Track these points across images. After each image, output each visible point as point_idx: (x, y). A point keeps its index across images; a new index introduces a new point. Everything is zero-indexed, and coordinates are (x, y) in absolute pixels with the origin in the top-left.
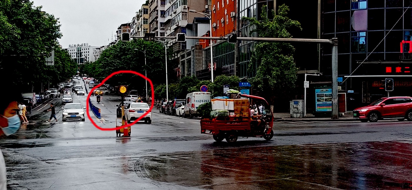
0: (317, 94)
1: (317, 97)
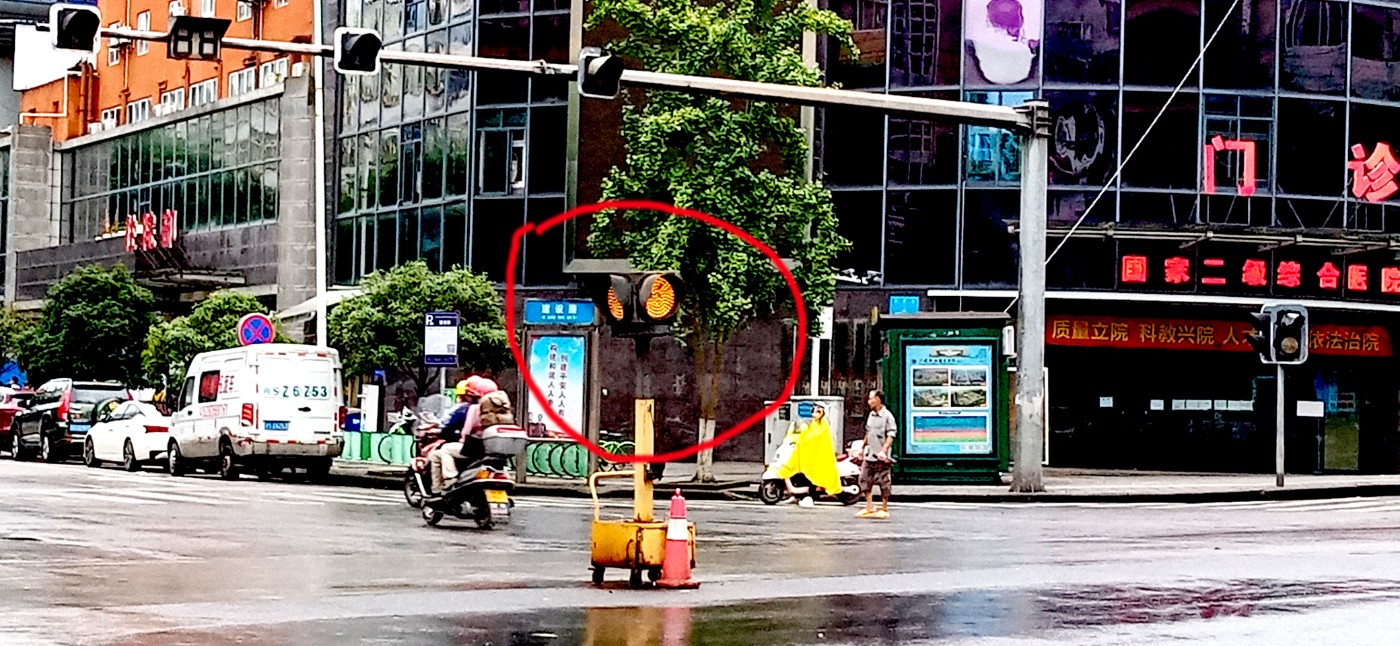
0: (915, 371)
1: (915, 384)
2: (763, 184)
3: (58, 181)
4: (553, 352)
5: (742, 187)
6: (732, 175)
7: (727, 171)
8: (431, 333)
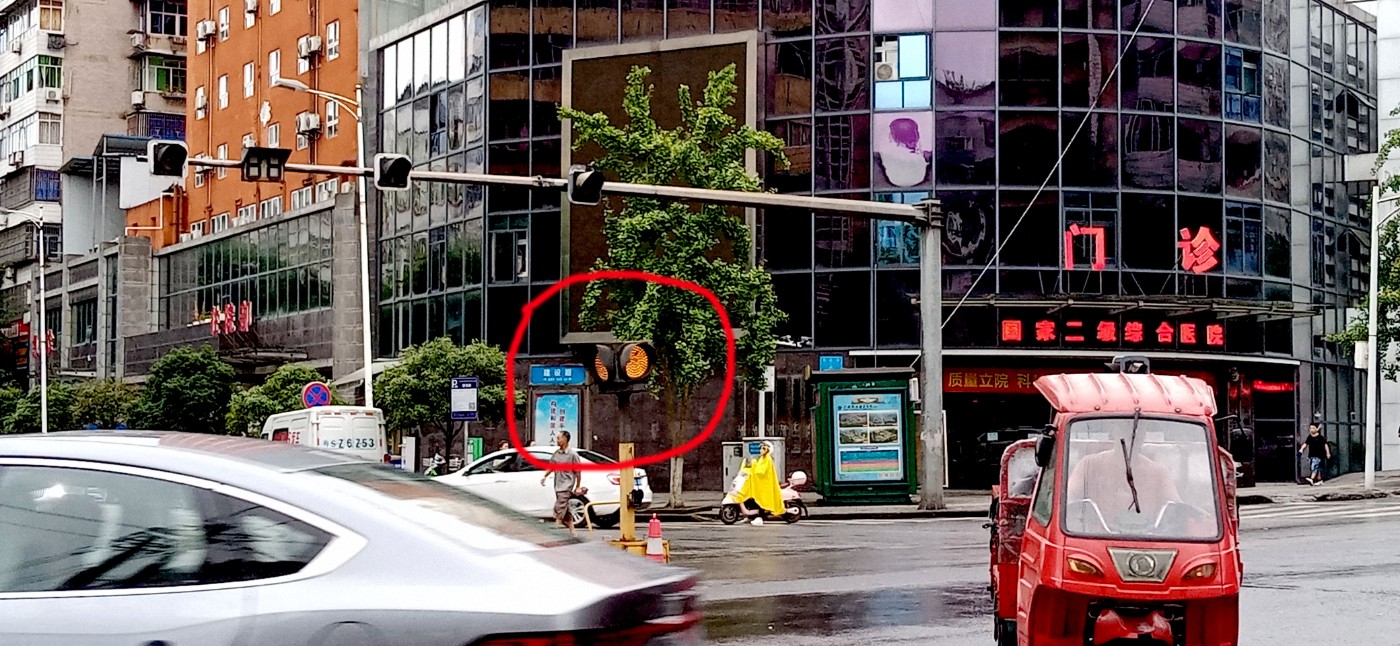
0: (840, 415)
1: (841, 426)
2: (716, 270)
3: (156, 281)
4: (553, 407)
5: (700, 273)
6: (692, 263)
7: (689, 260)
8: (456, 394)
